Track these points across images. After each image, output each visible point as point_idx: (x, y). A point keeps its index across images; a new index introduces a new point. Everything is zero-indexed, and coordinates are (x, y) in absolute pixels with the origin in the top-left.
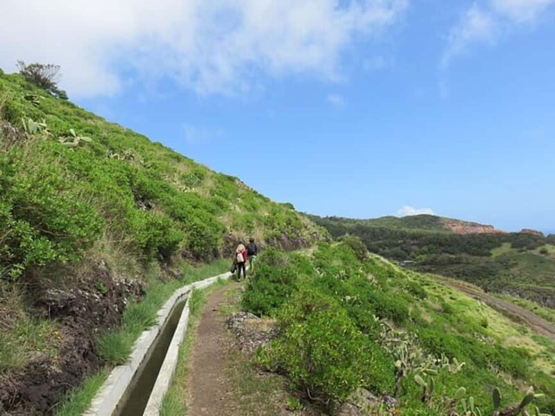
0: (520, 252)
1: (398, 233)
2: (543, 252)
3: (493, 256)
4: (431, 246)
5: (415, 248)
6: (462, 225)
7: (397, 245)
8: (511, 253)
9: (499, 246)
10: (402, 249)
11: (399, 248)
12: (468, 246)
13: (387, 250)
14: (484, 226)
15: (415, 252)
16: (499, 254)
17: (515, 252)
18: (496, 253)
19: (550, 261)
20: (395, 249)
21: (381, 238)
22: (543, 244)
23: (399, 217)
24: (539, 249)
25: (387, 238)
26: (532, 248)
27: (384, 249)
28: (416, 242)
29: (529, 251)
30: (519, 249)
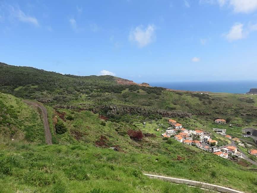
0: (131, 92)
1: (90, 84)
2: (138, 92)
3: (122, 94)
4: (101, 89)
5: (95, 90)
6: (122, 80)
7: (88, 88)
8: (128, 92)
9: (125, 89)
10: (90, 90)
11: (89, 89)
12: (114, 89)
13: (84, 90)
14: (130, 81)
15: (95, 91)
16: (125, 92)
17: (129, 92)
18: (123, 92)
19: (139, 95)
20: (86, 90)
21: (82, 85)
22: (138, 89)
23: (98, 76)
24: (137, 91)
25: (84, 85)
26: (135, 91)
27: (82, 90)
28: (96, 87)
29: (133, 92)
30: (130, 91)
